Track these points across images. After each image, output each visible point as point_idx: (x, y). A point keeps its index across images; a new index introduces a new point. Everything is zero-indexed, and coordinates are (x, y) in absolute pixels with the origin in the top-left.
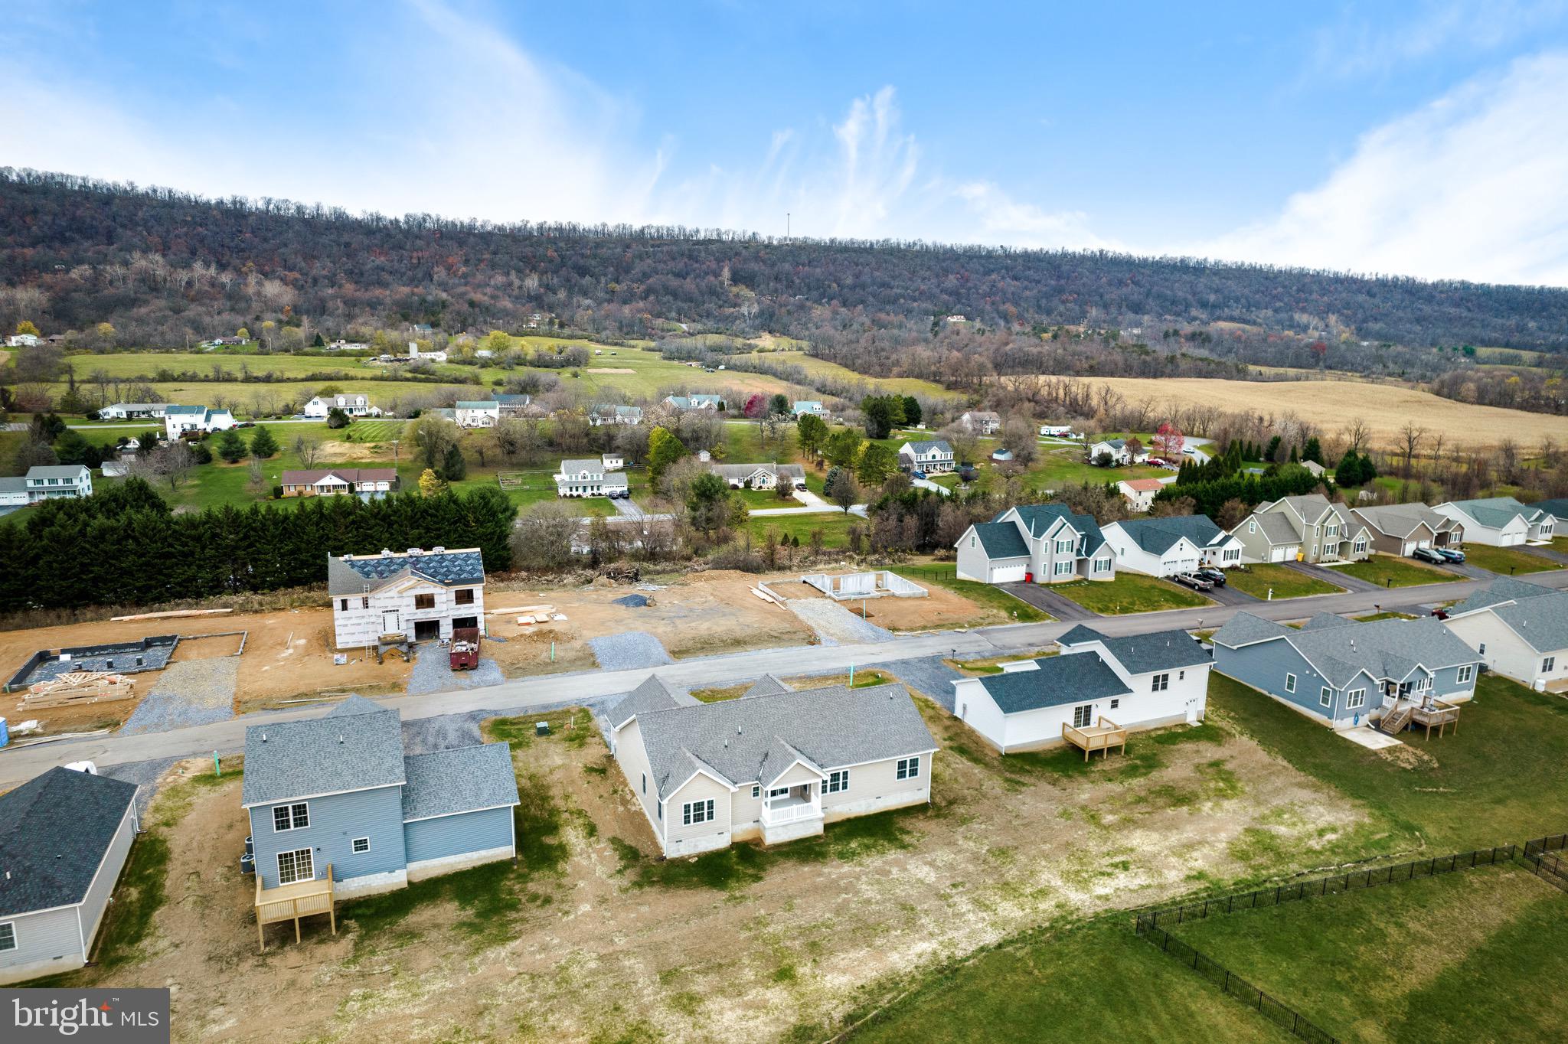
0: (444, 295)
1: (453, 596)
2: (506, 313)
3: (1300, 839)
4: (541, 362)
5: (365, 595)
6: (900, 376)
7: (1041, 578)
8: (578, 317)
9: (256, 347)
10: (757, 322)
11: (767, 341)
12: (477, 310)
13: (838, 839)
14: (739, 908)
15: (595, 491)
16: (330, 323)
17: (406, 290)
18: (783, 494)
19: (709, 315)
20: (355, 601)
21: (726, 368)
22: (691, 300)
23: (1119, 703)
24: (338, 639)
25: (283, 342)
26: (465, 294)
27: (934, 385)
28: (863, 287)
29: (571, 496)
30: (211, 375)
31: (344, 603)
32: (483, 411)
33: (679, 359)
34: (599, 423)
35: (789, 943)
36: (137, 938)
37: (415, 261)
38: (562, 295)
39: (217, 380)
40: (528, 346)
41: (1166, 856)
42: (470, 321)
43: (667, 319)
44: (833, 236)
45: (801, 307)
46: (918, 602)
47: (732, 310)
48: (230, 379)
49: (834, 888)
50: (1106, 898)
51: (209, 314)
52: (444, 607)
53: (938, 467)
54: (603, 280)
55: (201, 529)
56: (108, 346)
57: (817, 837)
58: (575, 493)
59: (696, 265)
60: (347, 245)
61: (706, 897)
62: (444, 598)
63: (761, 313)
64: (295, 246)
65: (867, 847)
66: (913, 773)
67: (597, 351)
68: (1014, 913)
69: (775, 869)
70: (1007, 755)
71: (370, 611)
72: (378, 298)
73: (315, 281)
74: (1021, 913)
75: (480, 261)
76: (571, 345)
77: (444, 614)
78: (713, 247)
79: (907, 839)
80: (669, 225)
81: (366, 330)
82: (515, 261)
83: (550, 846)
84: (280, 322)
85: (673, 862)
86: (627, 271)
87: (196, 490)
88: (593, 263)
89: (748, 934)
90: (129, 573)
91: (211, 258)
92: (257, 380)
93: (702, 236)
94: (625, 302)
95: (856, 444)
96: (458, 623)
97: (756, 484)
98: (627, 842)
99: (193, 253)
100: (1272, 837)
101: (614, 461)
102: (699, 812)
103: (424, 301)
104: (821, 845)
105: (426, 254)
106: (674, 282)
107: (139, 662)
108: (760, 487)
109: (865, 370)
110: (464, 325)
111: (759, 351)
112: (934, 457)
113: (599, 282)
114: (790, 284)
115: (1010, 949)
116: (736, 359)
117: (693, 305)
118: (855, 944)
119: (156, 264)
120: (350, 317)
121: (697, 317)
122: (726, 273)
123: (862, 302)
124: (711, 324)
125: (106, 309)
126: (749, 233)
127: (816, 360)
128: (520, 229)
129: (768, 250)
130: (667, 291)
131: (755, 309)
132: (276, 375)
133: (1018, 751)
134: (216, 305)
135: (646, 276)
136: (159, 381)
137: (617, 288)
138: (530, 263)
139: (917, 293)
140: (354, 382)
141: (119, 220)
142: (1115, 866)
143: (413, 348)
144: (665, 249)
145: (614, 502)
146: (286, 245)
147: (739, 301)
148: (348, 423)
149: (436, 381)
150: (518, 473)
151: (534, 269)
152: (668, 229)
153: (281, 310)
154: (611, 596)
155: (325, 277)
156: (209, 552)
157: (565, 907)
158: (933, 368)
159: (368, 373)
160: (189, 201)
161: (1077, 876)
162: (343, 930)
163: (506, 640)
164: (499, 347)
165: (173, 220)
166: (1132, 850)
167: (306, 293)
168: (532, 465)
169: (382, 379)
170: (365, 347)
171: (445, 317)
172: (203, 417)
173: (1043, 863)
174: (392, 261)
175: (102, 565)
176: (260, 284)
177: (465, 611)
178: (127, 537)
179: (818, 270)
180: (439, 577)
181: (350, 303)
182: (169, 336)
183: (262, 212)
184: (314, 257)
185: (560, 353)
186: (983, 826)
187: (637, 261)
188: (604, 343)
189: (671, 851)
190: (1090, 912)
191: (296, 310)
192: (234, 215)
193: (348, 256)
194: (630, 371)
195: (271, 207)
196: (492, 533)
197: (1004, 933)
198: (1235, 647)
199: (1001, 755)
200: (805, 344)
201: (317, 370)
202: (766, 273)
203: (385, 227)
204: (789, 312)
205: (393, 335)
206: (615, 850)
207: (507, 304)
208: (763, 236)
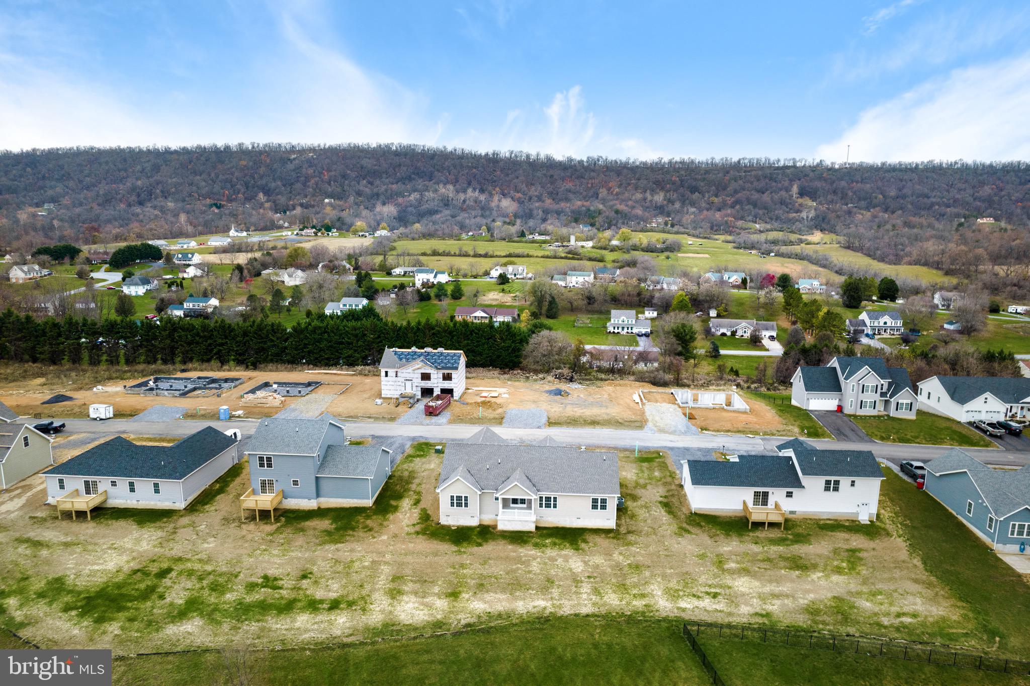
0: (601, 207)
1: (441, 376)
2: (637, 217)
3: (876, 614)
4: (650, 249)
5: (396, 370)
6: (910, 264)
7: (848, 410)
8: (684, 220)
9: (489, 237)
10: (812, 223)
11: (817, 236)
12: (619, 216)
13: (541, 536)
14: (458, 557)
15: (630, 331)
16: (531, 223)
17: (579, 203)
18: (755, 341)
19: (777, 218)
20: (391, 372)
21: (776, 255)
22: (766, 208)
23: (794, 494)
24: (383, 392)
25: (503, 235)
26: (614, 205)
27: (934, 271)
28: (904, 197)
29: (614, 332)
30: (457, 253)
31: (386, 373)
32: (582, 278)
33: (745, 248)
34: (651, 288)
35: (469, 581)
36: (206, 504)
37: (590, 185)
38: (677, 205)
39: (460, 255)
40: (643, 238)
41: (752, 597)
42: (614, 222)
43: (745, 221)
44: (884, 161)
45: (849, 213)
46: (737, 415)
47: (795, 215)
48: (466, 255)
49: (519, 560)
50: (684, 610)
51: (469, 218)
52: (436, 381)
53: (888, 331)
54: (707, 195)
55: (358, 332)
56: (417, 236)
57: (531, 532)
58: (616, 331)
59: (774, 184)
60: (552, 176)
61: (447, 548)
62: (436, 376)
63: (817, 217)
64: (522, 178)
65: (555, 544)
66: (604, 507)
67: (690, 243)
68: (613, 601)
69: (494, 543)
70: (696, 514)
71: (398, 379)
72: (562, 208)
73: (530, 199)
74: (618, 603)
75: (629, 184)
76: (671, 238)
77: (435, 385)
78: (788, 171)
79: (583, 545)
80: (758, 157)
81: (550, 228)
82: (651, 183)
83: (391, 505)
84: (505, 223)
85: (443, 527)
86: (724, 189)
87: (416, 315)
88: (702, 184)
89: (452, 570)
90: (322, 350)
91: (478, 186)
92: (480, 256)
93: (781, 164)
94: (719, 210)
95: (819, 310)
96: (443, 391)
97: (739, 333)
98: (429, 512)
99: (469, 184)
100: (853, 607)
101: (651, 312)
102: (459, 502)
103: (589, 210)
104: (530, 537)
105: (597, 181)
106: (755, 196)
107: (288, 392)
108: (742, 336)
109: (882, 259)
110: (610, 224)
111: (806, 244)
112: (885, 323)
113: (704, 197)
114: (844, 197)
115: (592, 619)
116: (784, 249)
117: (766, 211)
118: (504, 591)
119: (448, 190)
120: (544, 220)
121: (768, 220)
122: (795, 189)
123: (901, 208)
124: (776, 225)
125: (421, 216)
126: (817, 161)
127: (848, 251)
128: (657, 163)
129: (830, 172)
130: (749, 201)
131: (812, 214)
132: (491, 253)
133: (702, 513)
134: (473, 213)
135: (736, 192)
136: (432, 255)
137: (716, 200)
138: (660, 185)
139: (951, 201)
140: (531, 259)
141: (436, 167)
142: (708, 593)
143: (573, 238)
144: (753, 173)
145: (638, 338)
146: (517, 178)
147: (801, 209)
148: (509, 282)
149: (578, 259)
150: (590, 316)
151: (662, 189)
152: (758, 160)
153: (507, 216)
154: (547, 387)
155: (536, 196)
156: (360, 343)
157: (376, 535)
158: (936, 258)
159: (541, 253)
160: (471, 154)
161: (675, 592)
162: (277, 520)
163: (467, 404)
164: (625, 239)
165: (462, 166)
166: (730, 588)
167: (525, 205)
168: (600, 312)
169: (548, 257)
170: (548, 238)
171: (599, 220)
172: (432, 275)
173: (659, 580)
174: (576, 186)
175: (312, 345)
176: (499, 201)
177: (447, 385)
178: (326, 332)
179: (868, 186)
180: (436, 365)
181: (546, 212)
182: (447, 231)
183: (507, 158)
184: (532, 184)
185: (664, 243)
186: (638, 550)
187: (733, 182)
188: (697, 237)
189: (444, 521)
190: (664, 615)
191: (516, 216)
192: (492, 162)
193: (552, 183)
194: (707, 256)
195: (513, 155)
196: (510, 347)
197: (598, 610)
198: (938, 475)
199: (691, 513)
200: (841, 238)
201: (512, 251)
202: (826, 188)
203: (575, 166)
204: (838, 217)
205: (564, 231)
206: (420, 514)
207: (639, 212)
208: (828, 162)
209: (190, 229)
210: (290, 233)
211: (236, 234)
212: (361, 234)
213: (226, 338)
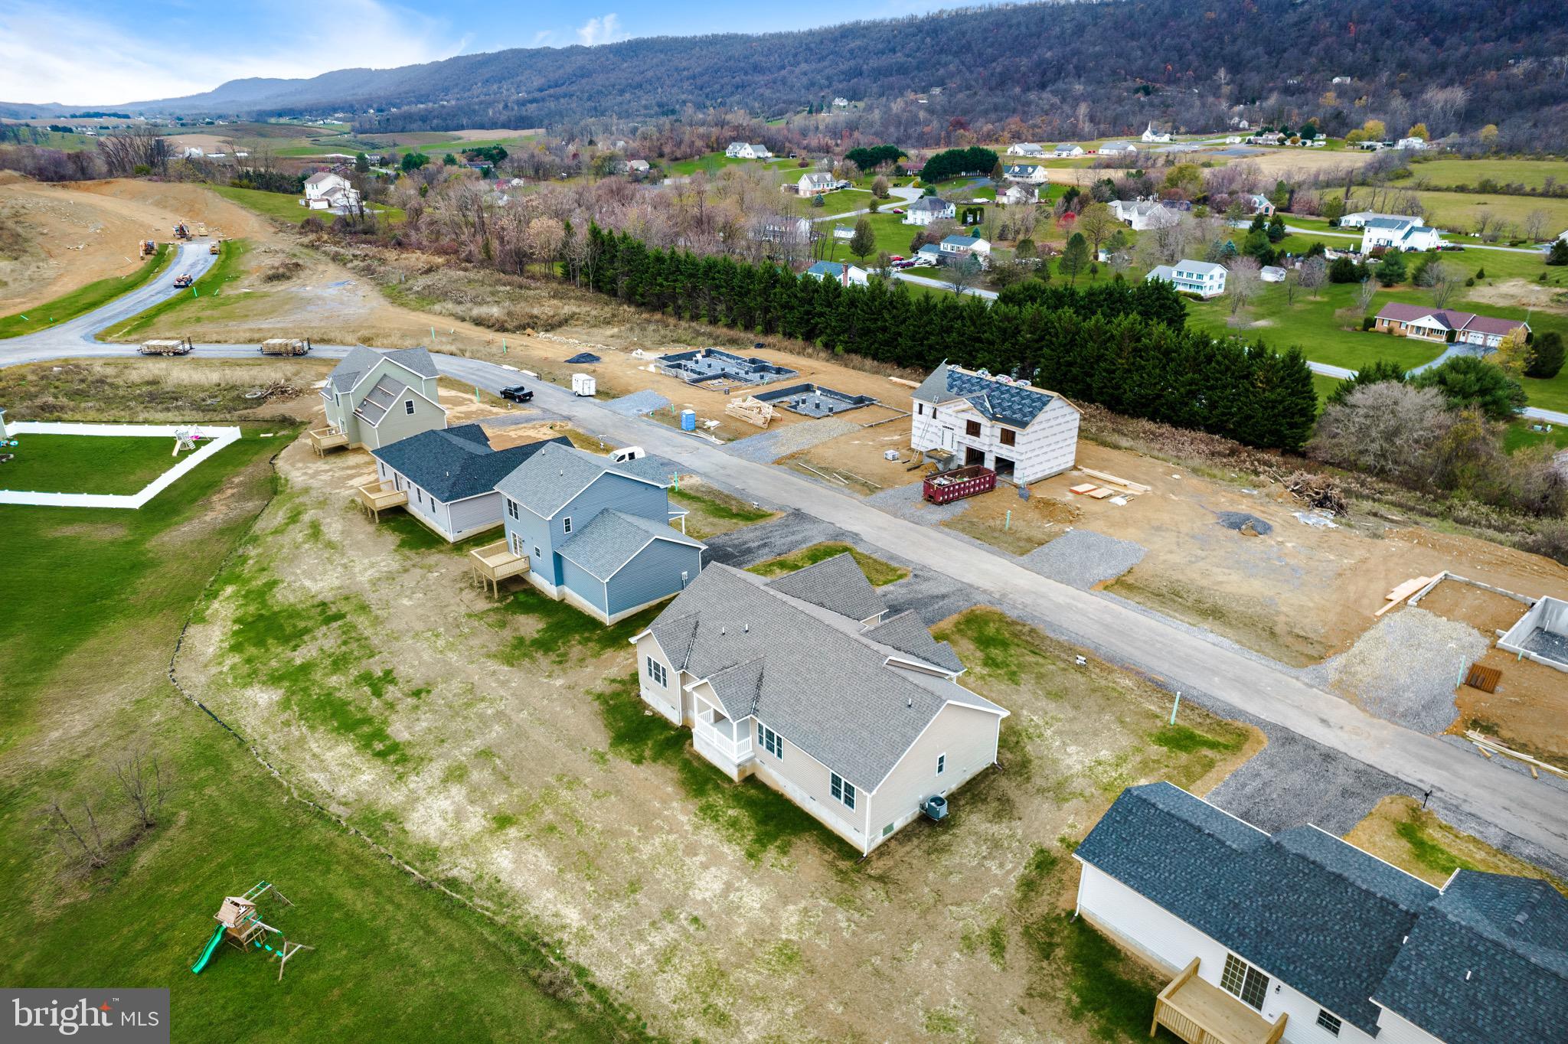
1: (998, 433)
5: (939, 405)
13: (737, 795)
14: (588, 764)
20: (928, 409)
24: (913, 440)
31: (921, 406)
35: (548, 812)
49: (648, 819)
52: (988, 441)
57: (729, 779)
61: (597, 741)
62: (989, 431)
65: (735, 824)
66: (849, 802)
69: (660, 768)
71: (935, 422)
77: (988, 448)
79: (771, 854)
85: (639, 704)
89: (554, 781)
96: (999, 462)
102: (657, 672)
115: (589, 999)
157: (557, 673)
172: (1402, 233)
177: (1006, 452)
180: (997, 410)
182: (1556, 140)
189: (643, 695)
199: (1071, 914)
209: (1087, 127)
210: (1238, 139)
211: (1152, 138)
212: (1366, 144)
213: (829, 305)
